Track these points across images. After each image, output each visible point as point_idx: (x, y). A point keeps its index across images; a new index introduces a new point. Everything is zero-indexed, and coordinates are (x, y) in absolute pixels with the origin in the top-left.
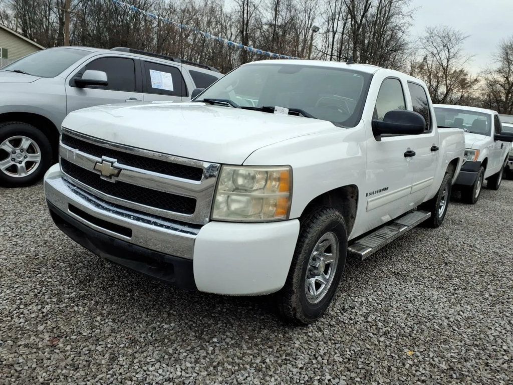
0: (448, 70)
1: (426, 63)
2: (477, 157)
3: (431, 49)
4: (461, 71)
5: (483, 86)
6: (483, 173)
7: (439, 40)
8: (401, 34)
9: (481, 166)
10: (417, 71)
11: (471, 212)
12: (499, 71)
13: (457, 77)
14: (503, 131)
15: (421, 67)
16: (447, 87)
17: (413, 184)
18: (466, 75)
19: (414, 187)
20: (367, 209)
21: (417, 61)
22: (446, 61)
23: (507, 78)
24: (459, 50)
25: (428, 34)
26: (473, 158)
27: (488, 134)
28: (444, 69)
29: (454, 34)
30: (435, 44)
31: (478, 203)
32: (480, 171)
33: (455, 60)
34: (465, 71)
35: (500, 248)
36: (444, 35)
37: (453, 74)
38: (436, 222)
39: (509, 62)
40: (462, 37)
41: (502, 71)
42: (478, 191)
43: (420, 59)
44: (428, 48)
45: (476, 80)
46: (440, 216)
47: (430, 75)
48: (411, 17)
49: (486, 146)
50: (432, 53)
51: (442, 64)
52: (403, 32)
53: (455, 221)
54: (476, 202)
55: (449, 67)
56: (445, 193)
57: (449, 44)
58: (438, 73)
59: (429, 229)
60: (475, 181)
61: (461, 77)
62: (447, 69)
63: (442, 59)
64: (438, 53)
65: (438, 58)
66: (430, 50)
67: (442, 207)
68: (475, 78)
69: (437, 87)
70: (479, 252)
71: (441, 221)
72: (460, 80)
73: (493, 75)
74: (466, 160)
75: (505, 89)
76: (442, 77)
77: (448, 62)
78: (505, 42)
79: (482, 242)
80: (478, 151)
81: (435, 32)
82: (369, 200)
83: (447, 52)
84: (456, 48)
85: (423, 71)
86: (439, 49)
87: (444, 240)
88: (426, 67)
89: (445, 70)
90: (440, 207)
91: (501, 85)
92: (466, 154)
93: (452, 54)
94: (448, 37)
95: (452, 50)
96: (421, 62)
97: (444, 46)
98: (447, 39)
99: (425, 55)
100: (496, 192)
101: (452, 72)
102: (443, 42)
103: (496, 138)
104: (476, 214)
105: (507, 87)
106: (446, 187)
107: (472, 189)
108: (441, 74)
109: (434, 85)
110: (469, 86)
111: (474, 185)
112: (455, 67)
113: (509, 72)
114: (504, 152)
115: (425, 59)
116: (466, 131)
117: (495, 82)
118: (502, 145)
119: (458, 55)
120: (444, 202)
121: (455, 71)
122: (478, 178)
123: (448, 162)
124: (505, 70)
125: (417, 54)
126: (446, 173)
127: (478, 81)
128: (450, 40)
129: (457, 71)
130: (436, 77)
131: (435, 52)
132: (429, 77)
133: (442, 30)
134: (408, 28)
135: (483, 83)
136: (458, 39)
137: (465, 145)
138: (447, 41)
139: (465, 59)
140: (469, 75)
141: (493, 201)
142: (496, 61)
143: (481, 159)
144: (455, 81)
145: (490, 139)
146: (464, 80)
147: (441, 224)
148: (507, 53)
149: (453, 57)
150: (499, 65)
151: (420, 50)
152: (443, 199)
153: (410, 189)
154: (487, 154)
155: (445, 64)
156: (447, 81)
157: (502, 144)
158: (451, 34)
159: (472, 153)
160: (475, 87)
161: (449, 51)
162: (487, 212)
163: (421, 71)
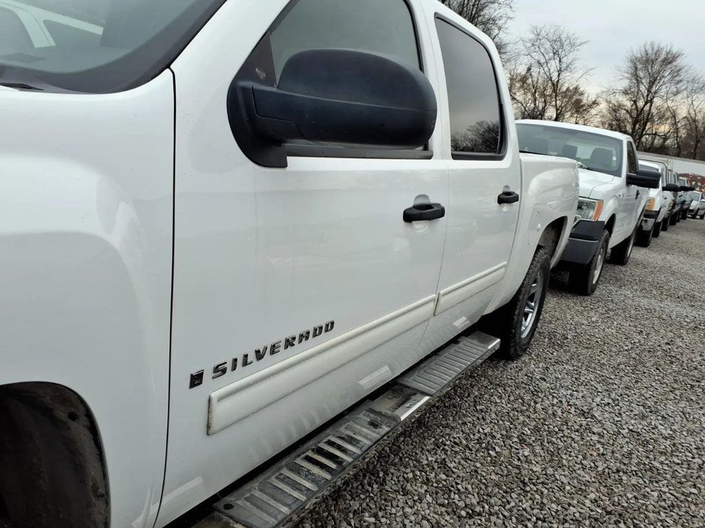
0: (559, 87)
1: (531, 75)
2: (598, 213)
3: (537, 56)
4: (576, 88)
5: (604, 110)
6: (607, 241)
7: (548, 45)
8: (497, 31)
9: (604, 229)
10: (518, 85)
11: (585, 313)
12: (625, 92)
13: (571, 97)
14: (640, 169)
15: (524, 80)
16: (557, 110)
17: (442, 292)
18: (582, 94)
19: (442, 300)
20: (208, 427)
21: (518, 72)
22: (556, 74)
23: (635, 102)
24: (574, 59)
25: (533, 36)
26: (591, 215)
27: (617, 173)
28: (553, 84)
29: (568, 38)
30: (542, 50)
31: (597, 293)
32: (603, 238)
33: (568, 74)
34: (581, 89)
35: (643, 417)
36: (555, 38)
37: (565, 92)
38: (515, 350)
39: (637, 80)
40: (578, 42)
41: (629, 92)
42: (597, 273)
43: (522, 70)
44: (533, 54)
45: (595, 103)
46: (524, 336)
47: (535, 92)
48: (511, 7)
49: (613, 194)
50: (539, 62)
51: (551, 78)
52: (500, 29)
53: (555, 336)
54: (593, 291)
55: (560, 82)
56: (536, 288)
57: (560, 50)
58: (545, 89)
59: (501, 364)
60: (594, 256)
61: (575, 98)
62: (557, 85)
63: (551, 71)
64: (547, 63)
65: (546, 69)
66: (537, 58)
67: (530, 315)
68: (593, 100)
69: (544, 108)
70: (599, 434)
71: (525, 345)
72: (575, 102)
73: (617, 96)
74: (580, 218)
75: (631, 116)
76: (551, 96)
77: (559, 75)
78: (634, 52)
79: (607, 400)
80: (601, 202)
81: (543, 33)
82: (215, 395)
83: (557, 61)
84: (571, 56)
85: (525, 85)
86: (547, 57)
87: (527, 397)
88: (529, 81)
89: (555, 86)
90: (526, 315)
91: (627, 111)
92: (580, 207)
93: (564, 66)
94: (561, 41)
95: (564, 60)
96: (523, 73)
97: (554, 54)
98: (558, 43)
99: (529, 64)
100: (623, 269)
101: (564, 89)
102: (554, 48)
103: (630, 181)
104: (594, 319)
105: (634, 114)
106: (539, 276)
107: (587, 269)
108: (549, 92)
109: (541, 108)
110: (585, 110)
111: (591, 263)
112: (568, 82)
113: (638, 93)
114: (640, 203)
115: (529, 69)
116: (581, 167)
117: (620, 106)
118: (638, 194)
119: (572, 67)
120: (533, 304)
121: (568, 89)
122: (598, 251)
123: (541, 227)
124: (632, 90)
125: (518, 62)
126: (539, 247)
127: (598, 104)
128: (562, 46)
129: (571, 88)
130: (543, 95)
131: (543, 61)
132: (534, 94)
133: (552, 30)
134: (506, 23)
135: (603, 106)
136: (572, 45)
137: (578, 190)
138: (558, 47)
139: (581, 72)
140: (586, 95)
141: (620, 287)
142: (621, 77)
143: (604, 217)
144: (567, 102)
145: (619, 181)
146: (578, 101)
147: (524, 351)
148: (636, 68)
149: (566, 69)
150: (625, 84)
151: (522, 57)
152: (531, 298)
153: (432, 305)
154: (616, 209)
155: (555, 78)
156: (558, 102)
157: (638, 191)
158: (563, 37)
159: (590, 205)
160: (593, 111)
161: (560, 61)
162: (611, 313)
163: (522, 86)
